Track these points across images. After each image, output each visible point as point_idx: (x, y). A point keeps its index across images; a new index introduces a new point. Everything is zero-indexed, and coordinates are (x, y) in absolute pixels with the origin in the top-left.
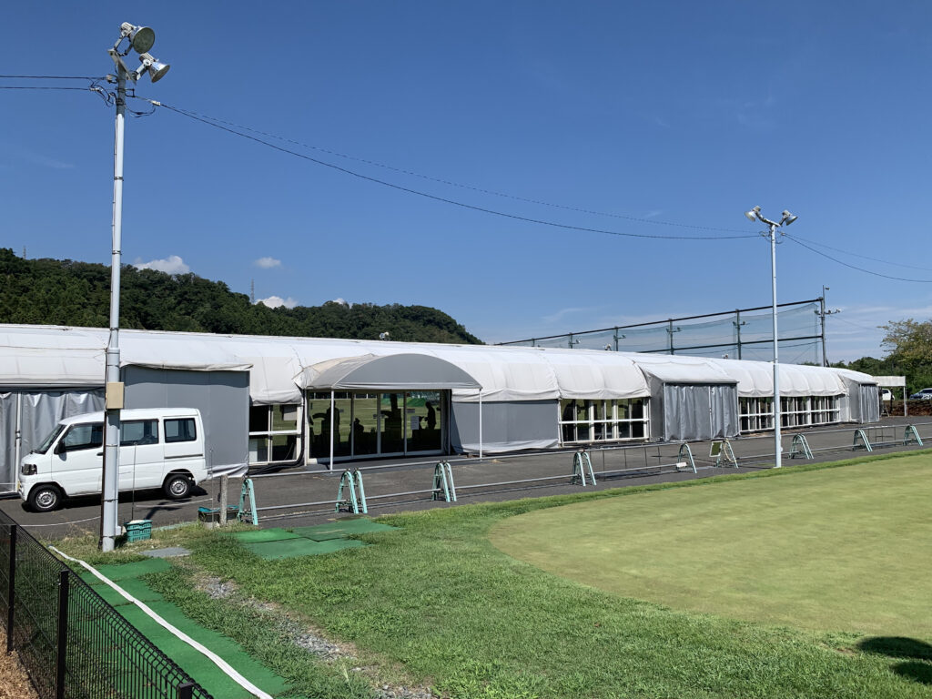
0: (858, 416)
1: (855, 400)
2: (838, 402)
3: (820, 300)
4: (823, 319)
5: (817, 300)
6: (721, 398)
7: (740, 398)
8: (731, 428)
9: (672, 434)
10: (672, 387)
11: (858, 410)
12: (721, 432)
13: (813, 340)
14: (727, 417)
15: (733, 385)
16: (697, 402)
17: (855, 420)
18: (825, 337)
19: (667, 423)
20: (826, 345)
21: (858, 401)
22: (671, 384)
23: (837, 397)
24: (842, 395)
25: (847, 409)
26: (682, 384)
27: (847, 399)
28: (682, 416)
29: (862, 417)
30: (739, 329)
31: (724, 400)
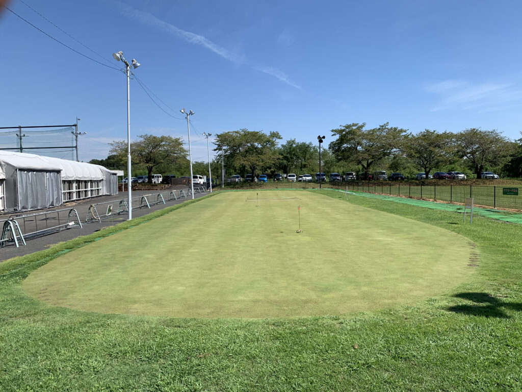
0: (110, 191)
1: (109, 182)
2: (100, 184)
3: (75, 125)
4: (76, 136)
5: (73, 126)
6: (52, 180)
7: (63, 180)
8: (58, 200)
9: (23, 205)
10: (23, 172)
11: (110, 188)
12: (53, 202)
13: (71, 149)
14: (55, 193)
15: (58, 172)
16: (38, 183)
17: (108, 194)
18: (78, 147)
19: (20, 198)
20: (78, 152)
21: (110, 183)
22: (21, 170)
23: (100, 181)
24: (102, 180)
25: (105, 187)
26: (29, 170)
27: (104, 182)
28: (29, 192)
29: (112, 192)
30: (21, 139)
31: (54, 182)
